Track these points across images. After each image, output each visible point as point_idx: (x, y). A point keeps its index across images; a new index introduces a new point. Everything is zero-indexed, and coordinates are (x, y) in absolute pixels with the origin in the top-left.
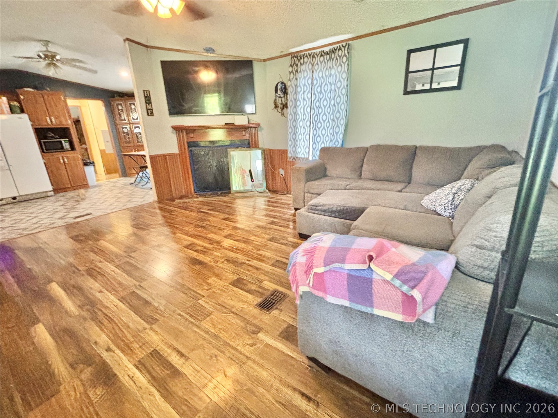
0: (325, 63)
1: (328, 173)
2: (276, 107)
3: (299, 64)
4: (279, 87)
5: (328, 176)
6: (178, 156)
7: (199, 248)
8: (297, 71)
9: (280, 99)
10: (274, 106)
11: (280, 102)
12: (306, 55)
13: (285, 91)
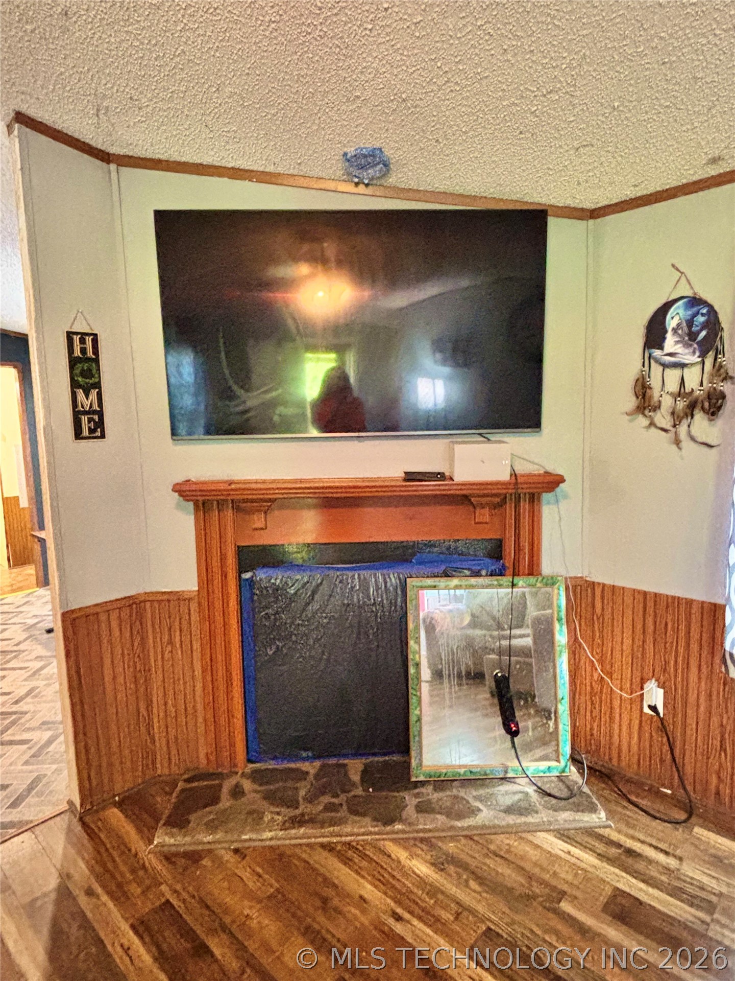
2: (645, 407)
6: (194, 606)
10: (631, 402)
11: (673, 386)
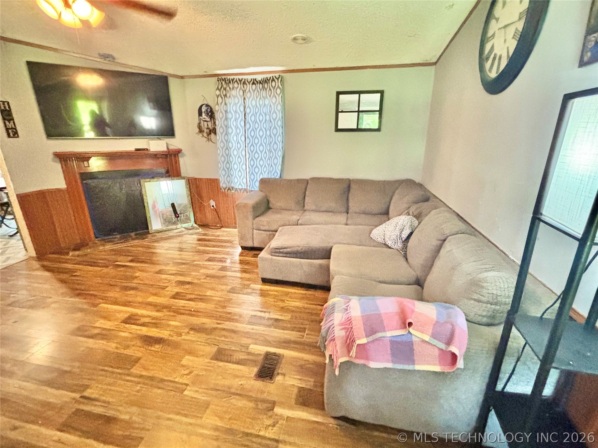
0: (258, 91)
1: (271, 205)
2: (201, 131)
3: (228, 88)
4: (204, 109)
5: (271, 208)
6: (66, 192)
7: (147, 320)
8: (225, 96)
9: (206, 123)
10: (197, 130)
11: (206, 126)
12: (235, 80)
13: (211, 114)
